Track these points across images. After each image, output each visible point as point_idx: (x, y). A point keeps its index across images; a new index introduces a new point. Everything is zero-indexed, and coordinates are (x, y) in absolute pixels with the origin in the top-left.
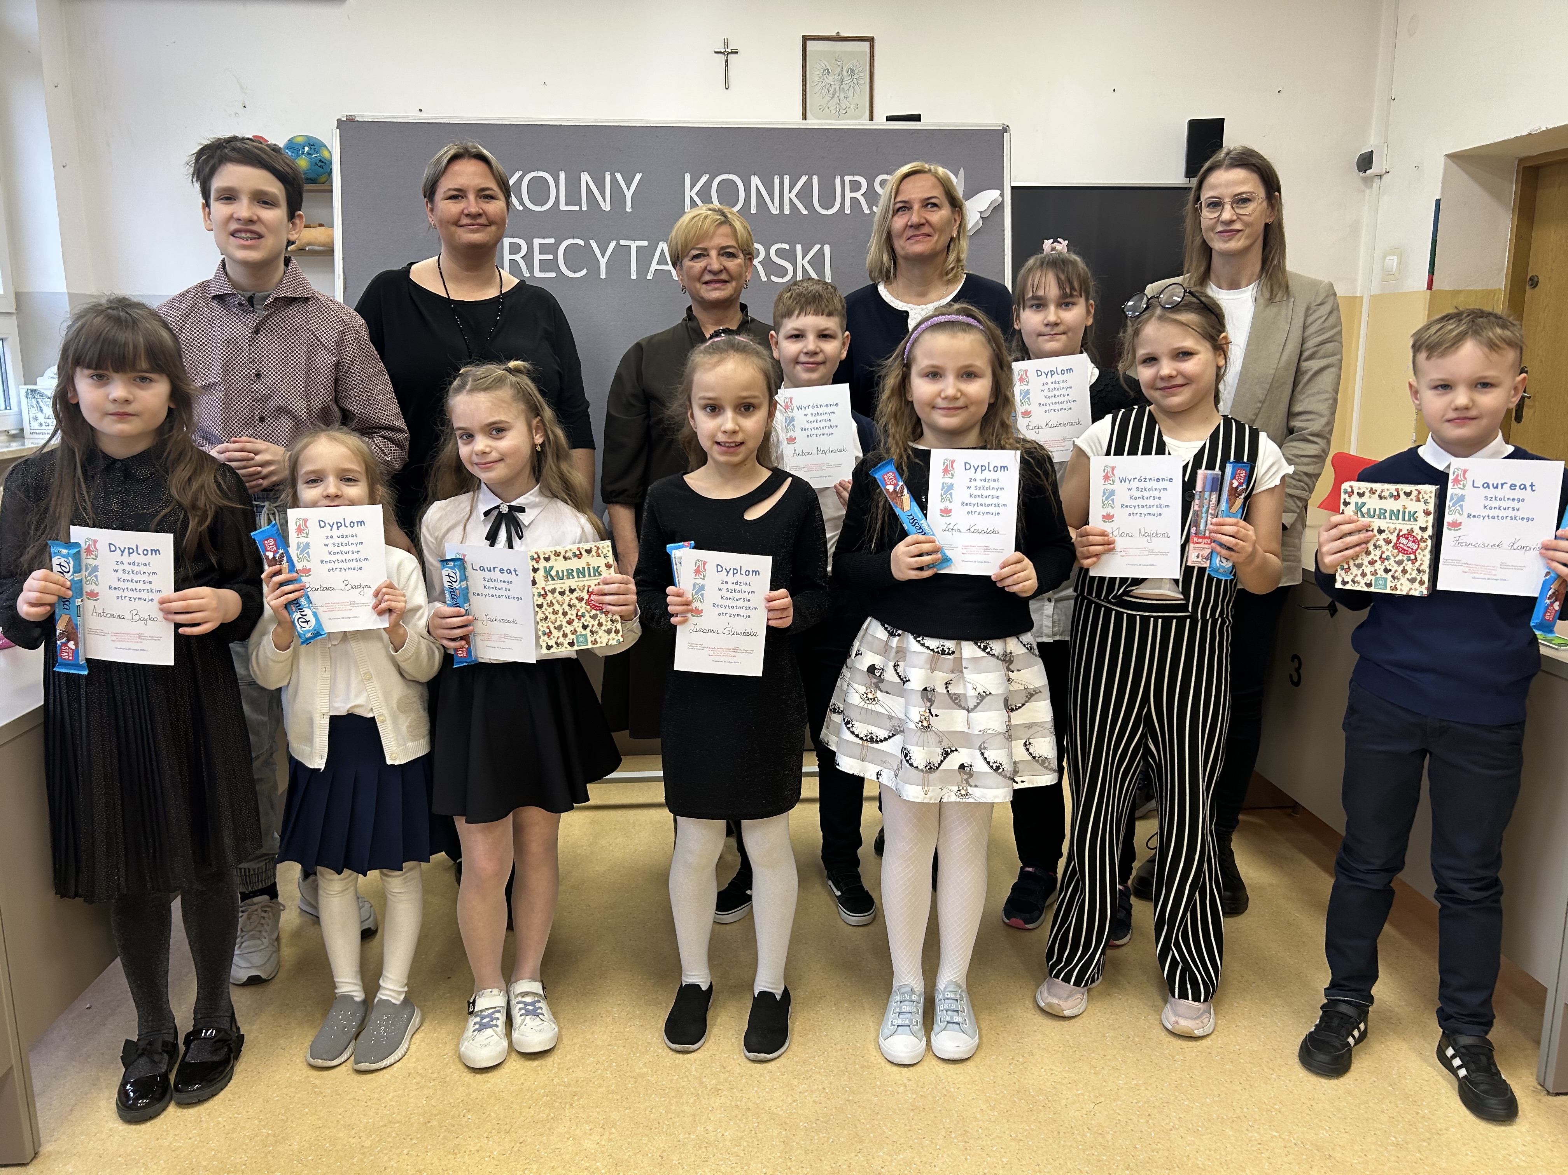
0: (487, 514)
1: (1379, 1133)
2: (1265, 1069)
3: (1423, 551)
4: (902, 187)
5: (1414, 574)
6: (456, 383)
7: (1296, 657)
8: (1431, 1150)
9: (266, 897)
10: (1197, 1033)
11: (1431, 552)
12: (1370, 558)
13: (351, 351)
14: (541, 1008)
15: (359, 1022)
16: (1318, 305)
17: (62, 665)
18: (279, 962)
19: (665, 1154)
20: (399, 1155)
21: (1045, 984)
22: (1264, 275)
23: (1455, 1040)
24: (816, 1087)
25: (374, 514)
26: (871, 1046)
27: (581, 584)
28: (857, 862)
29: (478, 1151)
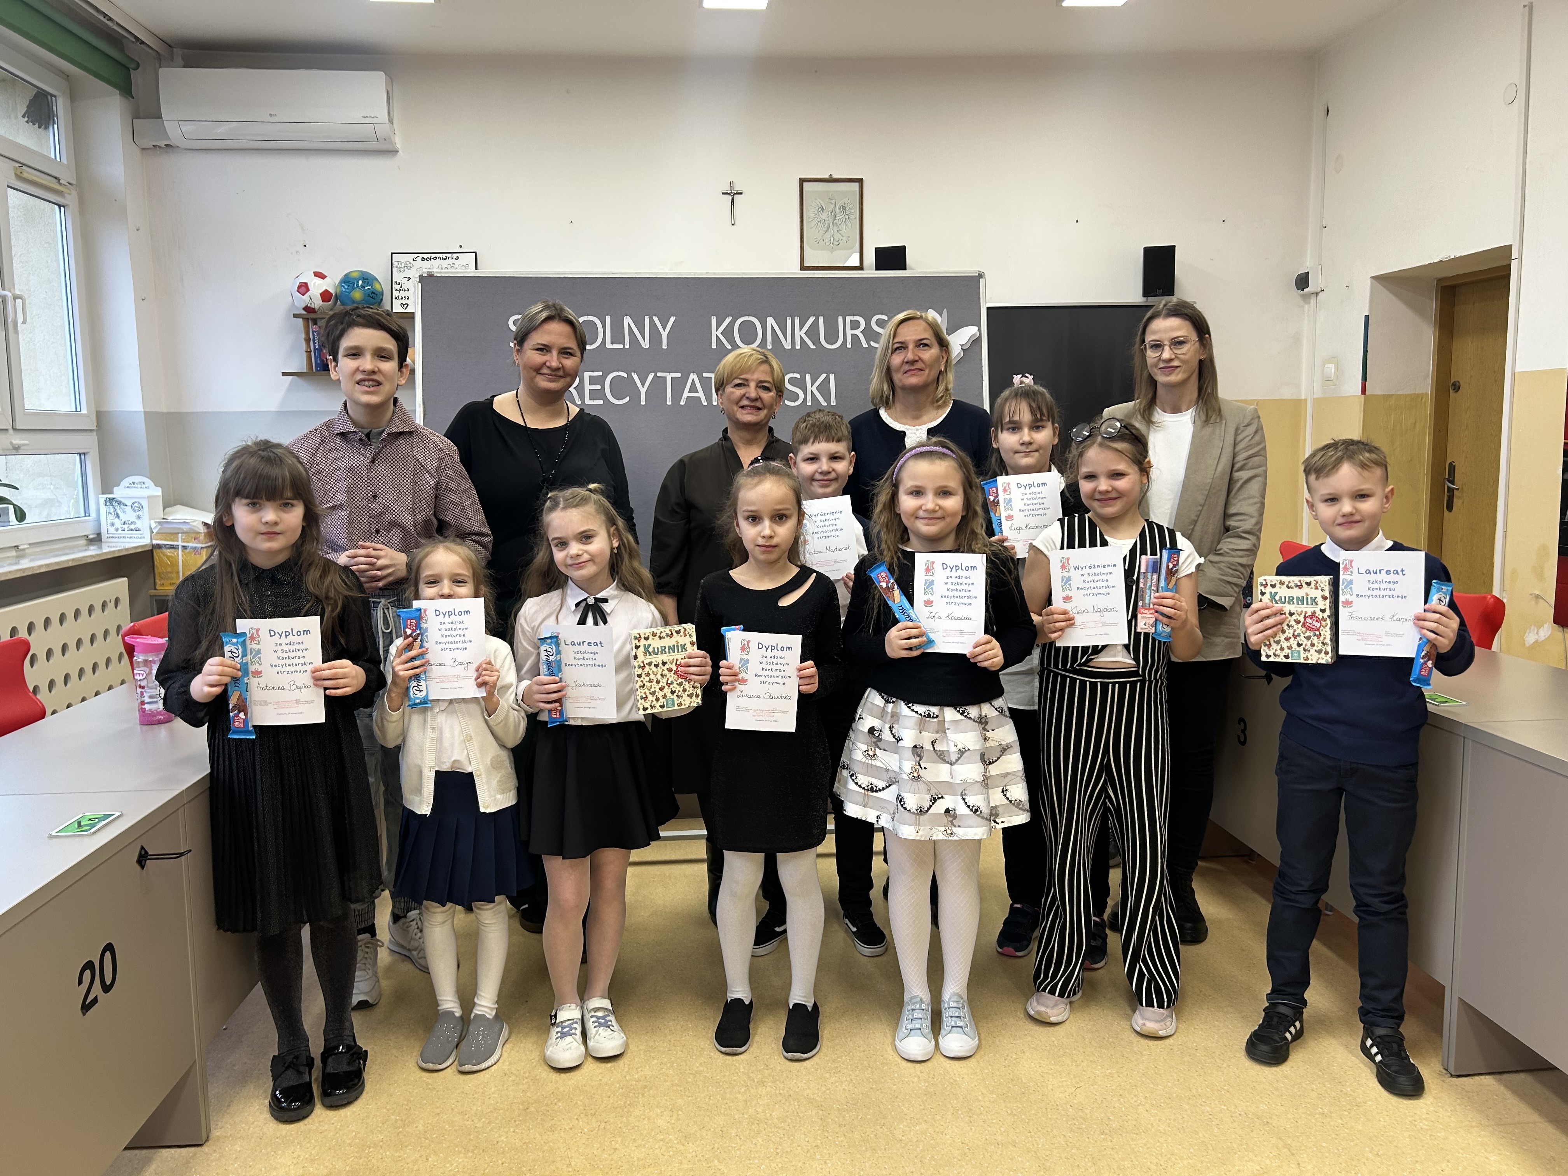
0: (577, 605)
1: (1309, 1106)
2: (1217, 1060)
3: (1324, 627)
4: (899, 330)
5: (1320, 646)
6: (548, 503)
7: (1242, 720)
8: (1350, 1117)
9: (368, 935)
10: (1162, 1033)
11: (1331, 628)
12: (1286, 635)
13: (448, 472)
14: (611, 1021)
15: (459, 1034)
16: (1246, 426)
17: (235, 732)
18: (380, 992)
19: (724, 1129)
20: (507, 1133)
21: (1035, 997)
22: (1200, 401)
23: (1372, 1032)
24: (845, 1079)
25: (478, 606)
26: (889, 1049)
27: (671, 658)
28: (869, 903)
29: (571, 1129)
